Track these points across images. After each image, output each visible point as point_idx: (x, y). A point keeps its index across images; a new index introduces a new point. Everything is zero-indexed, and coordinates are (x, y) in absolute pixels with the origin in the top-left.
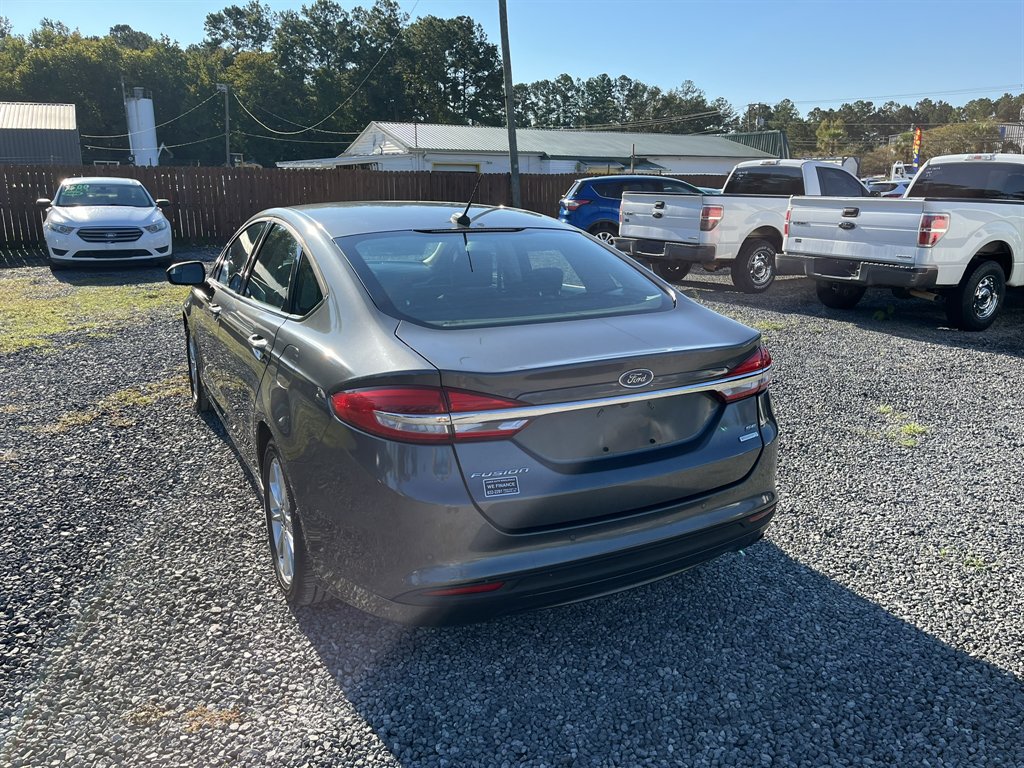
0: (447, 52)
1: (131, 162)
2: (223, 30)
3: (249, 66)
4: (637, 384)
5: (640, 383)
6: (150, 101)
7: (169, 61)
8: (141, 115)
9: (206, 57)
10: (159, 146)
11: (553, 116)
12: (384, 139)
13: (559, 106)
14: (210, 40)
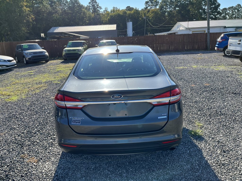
0: (203, 2)
1: (127, 36)
2: (149, 4)
3: (153, 12)
4: (117, 98)
5: (118, 98)
6: (132, 22)
7: (136, 13)
8: (130, 25)
9: (144, 11)
10: (133, 32)
11: (234, 16)
12: (180, 26)
13: (236, 13)
14: (145, 7)
